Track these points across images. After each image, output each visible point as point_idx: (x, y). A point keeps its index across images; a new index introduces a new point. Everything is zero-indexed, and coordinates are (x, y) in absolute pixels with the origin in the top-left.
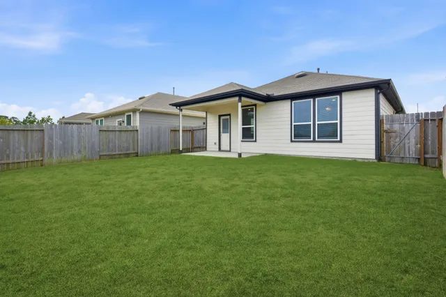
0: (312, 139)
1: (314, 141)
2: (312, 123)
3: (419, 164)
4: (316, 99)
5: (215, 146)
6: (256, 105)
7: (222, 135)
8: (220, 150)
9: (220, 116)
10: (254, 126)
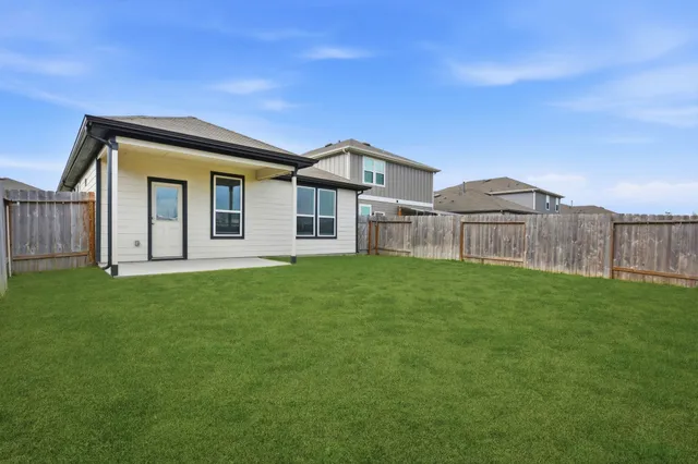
0: (314, 235)
1: (316, 237)
2: (314, 216)
3: (368, 254)
4: (319, 190)
5: (137, 250)
6: (243, 177)
7: (157, 224)
8: (150, 258)
9: (151, 180)
10: (241, 212)
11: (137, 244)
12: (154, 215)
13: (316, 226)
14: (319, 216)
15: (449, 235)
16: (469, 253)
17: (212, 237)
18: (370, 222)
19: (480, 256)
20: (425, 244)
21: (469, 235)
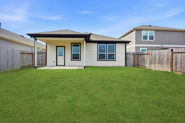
0: (106, 60)
1: (107, 60)
2: (106, 53)
3: (133, 67)
4: (108, 44)
5: (54, 63)
6: (80, 43)
7: (59, 57)
8: (57, 65)
9: (57, 47)
10: (79, 53)
11: (54, 62)
12: (58, 55)
13: (107, 57)
14: (108, 53)
15: (165, 59)
16: (176, 68)
17: (71, 60)
18: (134, 55)
19: (182, 70)
20: (155, 63)
21: (176, 59)
